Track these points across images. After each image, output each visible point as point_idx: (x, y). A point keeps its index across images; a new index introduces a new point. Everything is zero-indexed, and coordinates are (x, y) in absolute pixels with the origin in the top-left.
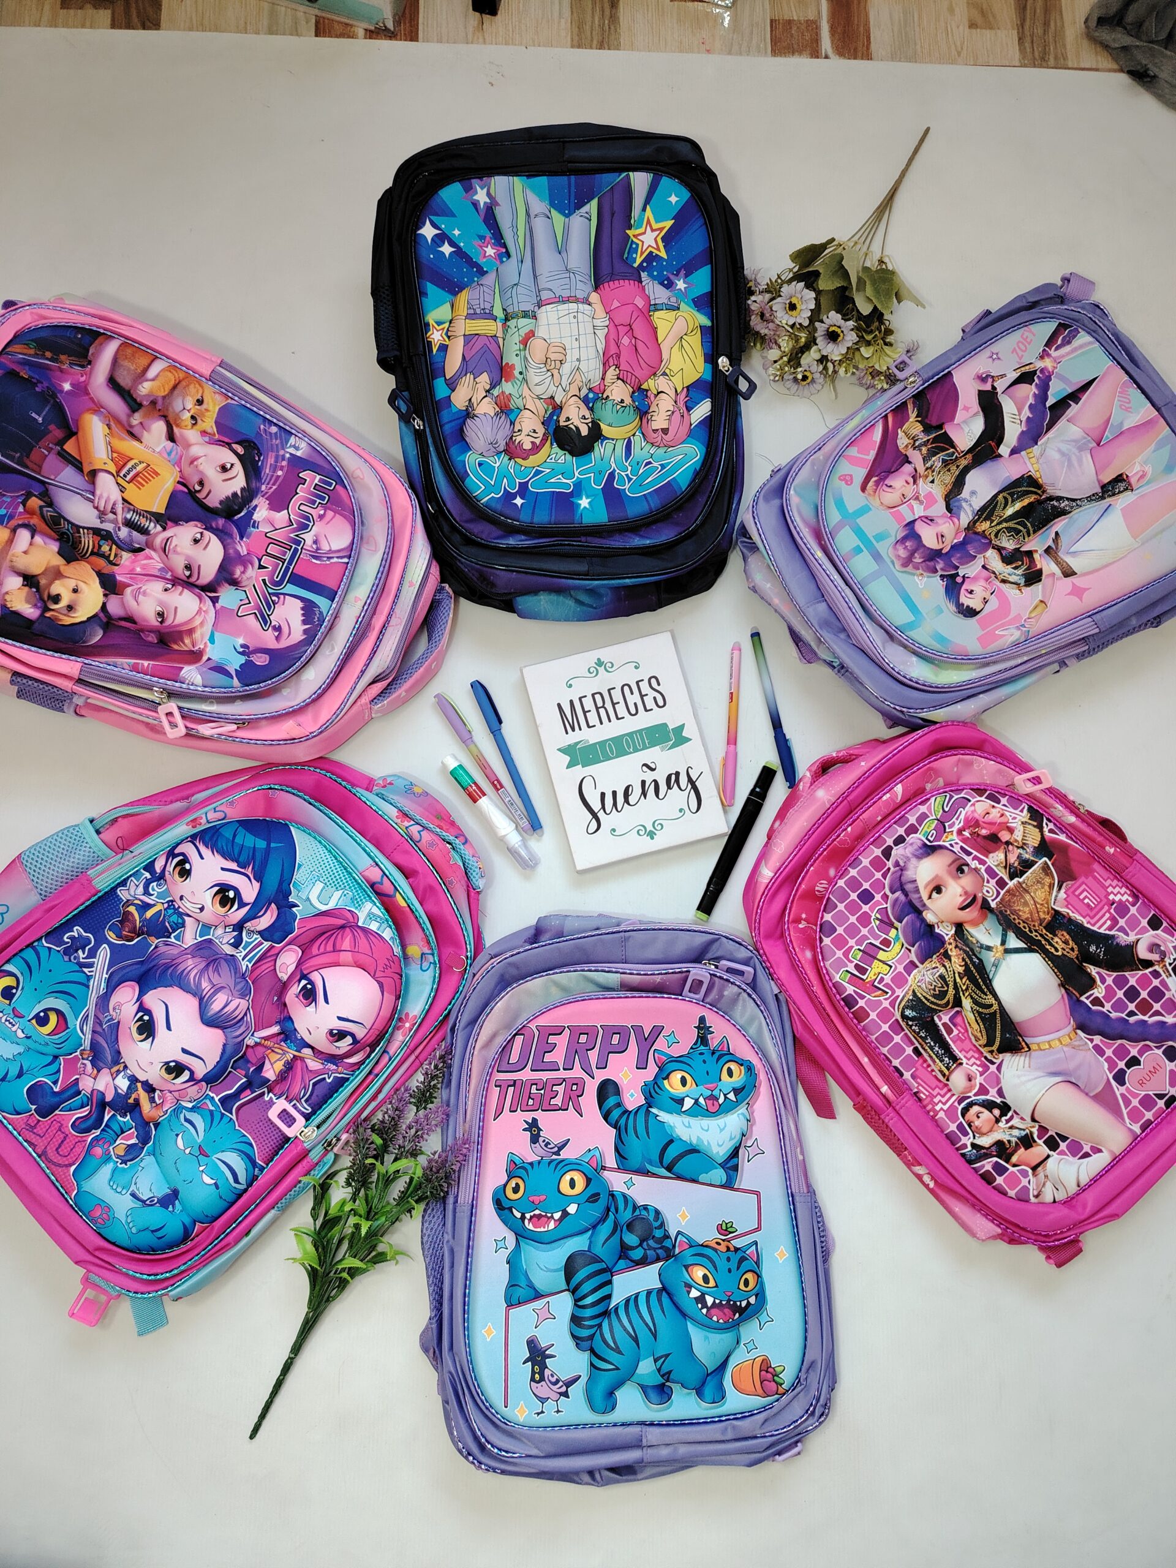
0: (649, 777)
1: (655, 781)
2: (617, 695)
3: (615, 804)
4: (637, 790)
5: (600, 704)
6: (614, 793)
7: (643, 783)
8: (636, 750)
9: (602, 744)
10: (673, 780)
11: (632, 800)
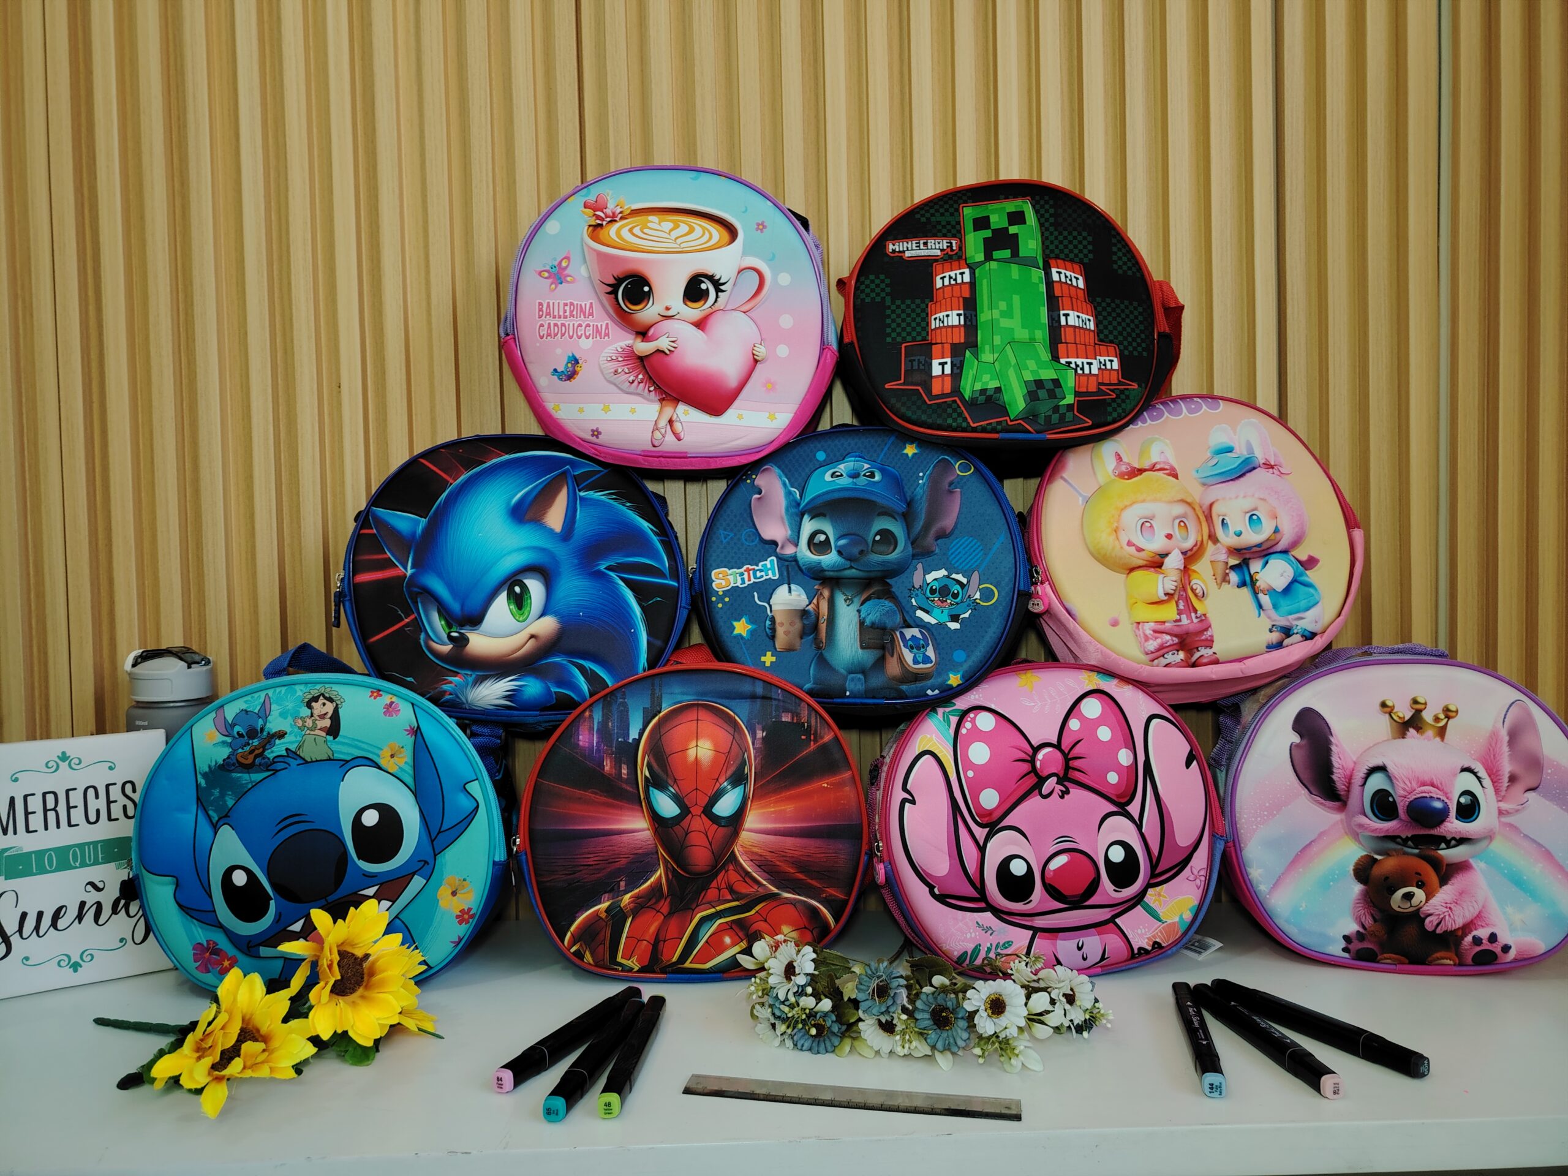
0: (93, 897)
1: (99, 904)
3: (37, 928)
4: (73, 912)
7: (83, 904)
8: (83, 865)
9: (40, 854)
11: (61, 924)
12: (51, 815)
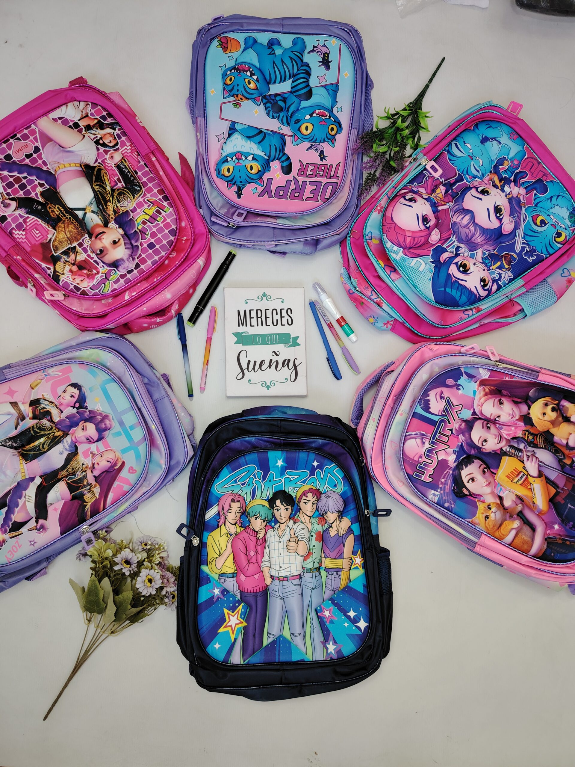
0: (275, 358)
1: (277, 362)
2: (269, 314)
3: (254, 368)
4: (267, 364)
5: (259, 315)
6: (255, 362)
7: (271, 360)
8: (271, 343)
9: (256, 336)
10: (285, 363)
11: (263, 367)
12: (259, 320)
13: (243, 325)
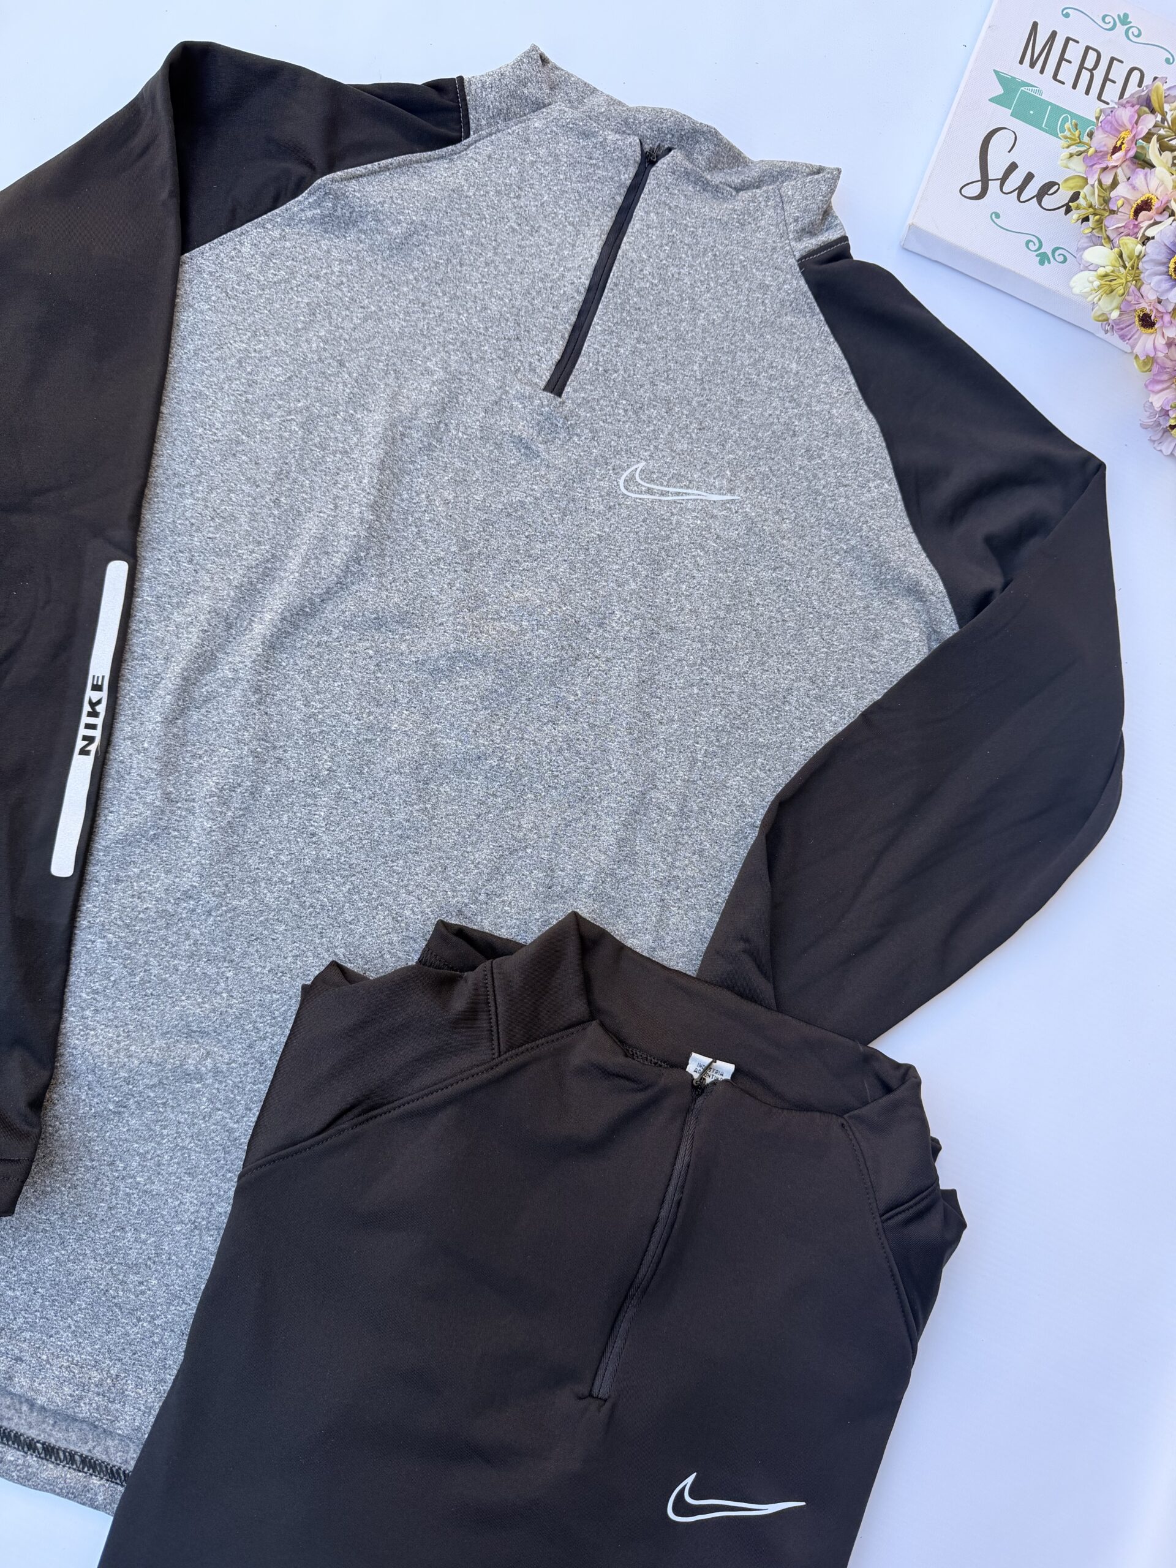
2: (1118, 73)
5: (1089, 64)
6: (1030, 177)
13: (1032, 65)
